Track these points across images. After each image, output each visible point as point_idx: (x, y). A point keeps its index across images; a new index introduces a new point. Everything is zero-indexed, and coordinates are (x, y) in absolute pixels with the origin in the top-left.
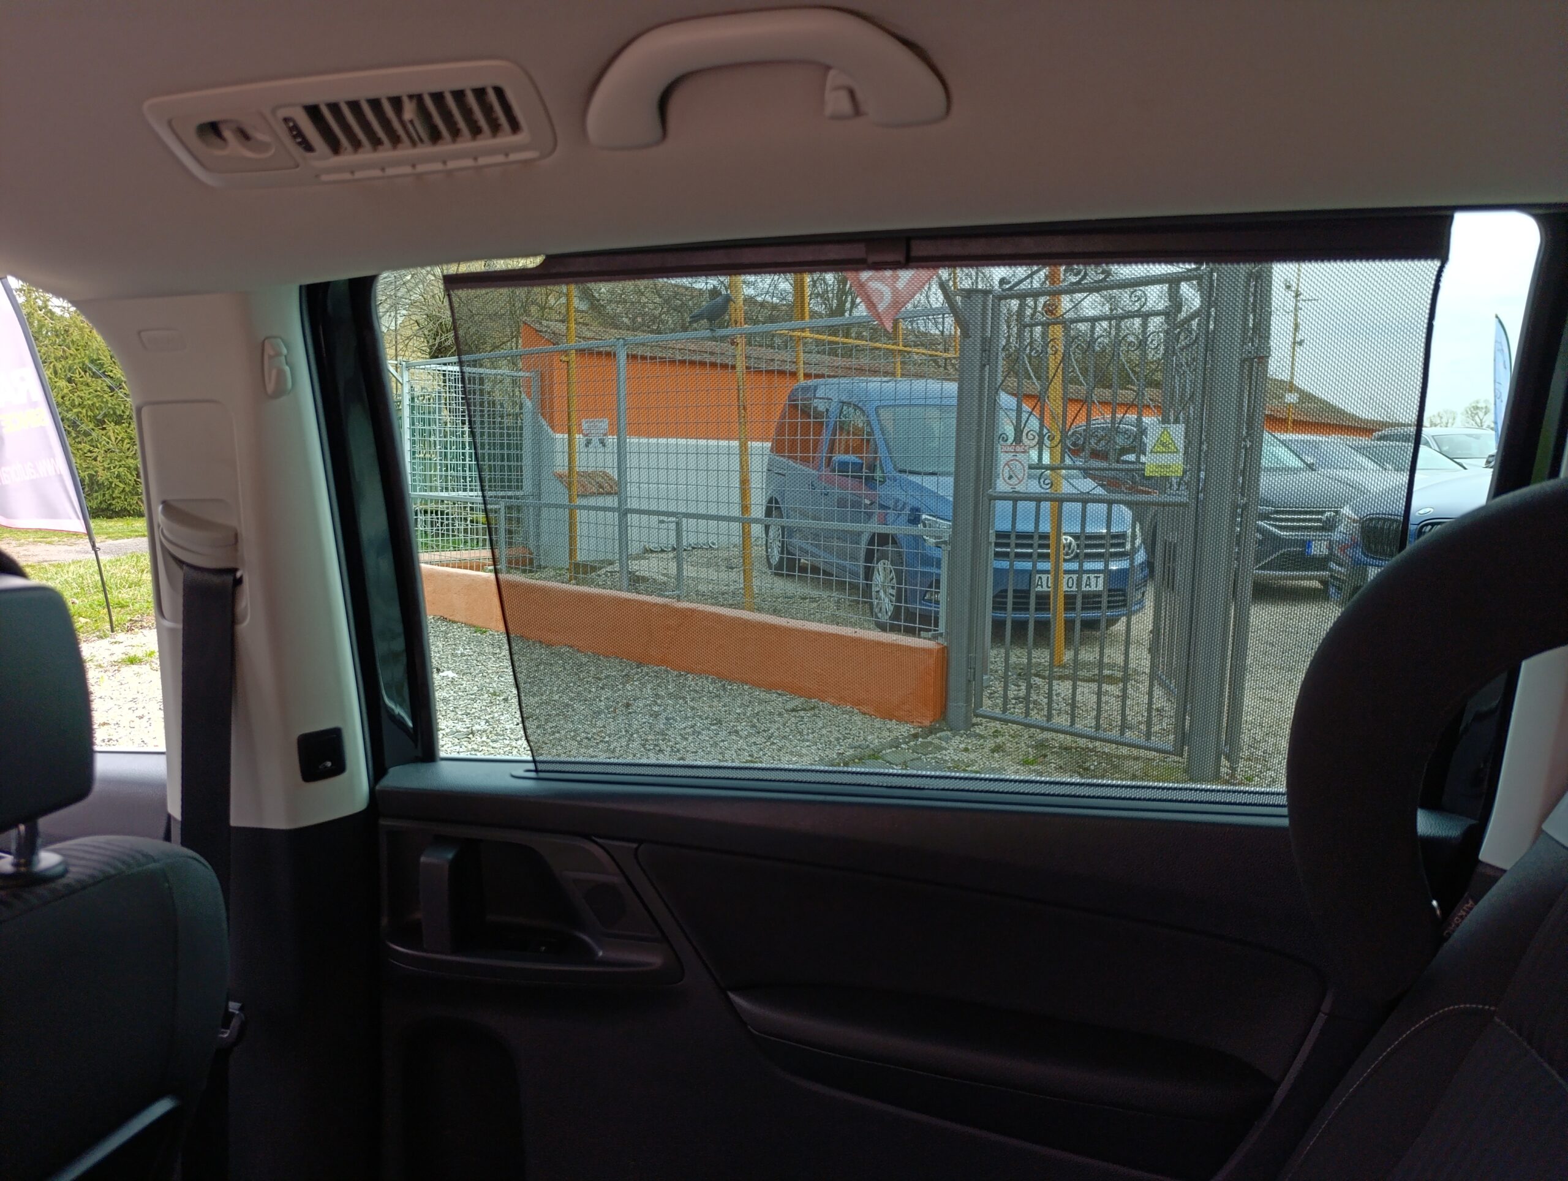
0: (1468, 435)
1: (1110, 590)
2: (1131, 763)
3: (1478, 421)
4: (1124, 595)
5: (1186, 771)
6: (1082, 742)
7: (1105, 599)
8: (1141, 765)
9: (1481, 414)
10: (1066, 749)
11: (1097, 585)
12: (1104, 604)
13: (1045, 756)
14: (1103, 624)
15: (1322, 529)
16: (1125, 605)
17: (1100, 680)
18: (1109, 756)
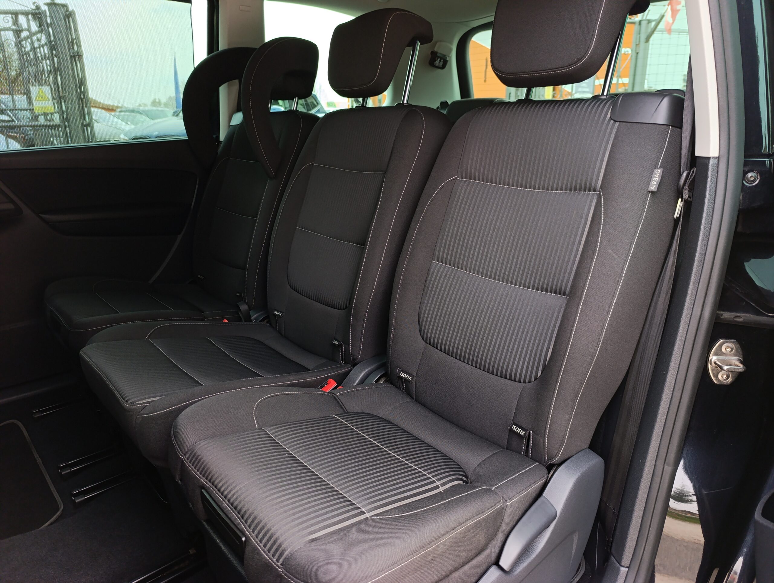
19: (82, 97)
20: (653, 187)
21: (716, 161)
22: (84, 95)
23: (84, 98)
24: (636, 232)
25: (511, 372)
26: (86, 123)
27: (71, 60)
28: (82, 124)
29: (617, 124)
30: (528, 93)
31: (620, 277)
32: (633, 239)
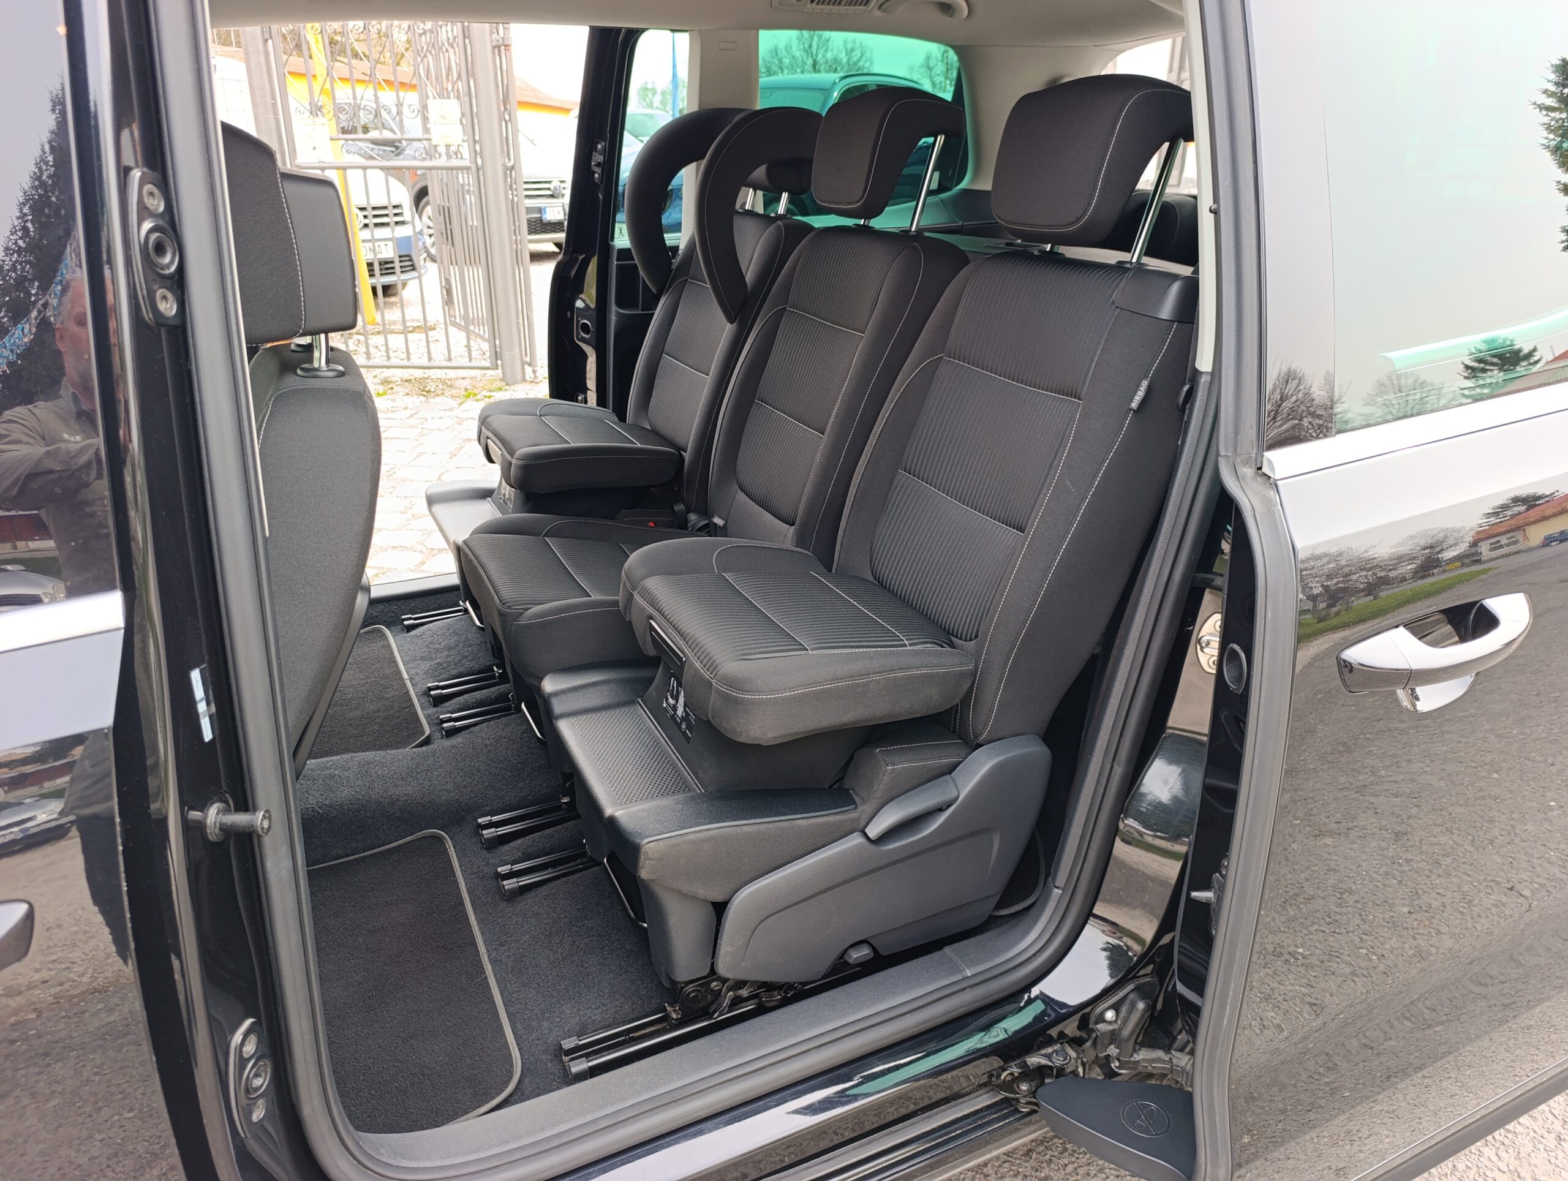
0: (644, 115)
1: (400, 257)
2: (461, 381)
3: (648, 101)
4: (410, 260)
5: (503, 380)
6: (419, 373)
7: (397, 265)
8: (470, 382)
9: (650, 95)
10: (407, 381)
11: (388, 252)
12: (398, 270)
13: (392, 388)
14: (400, 286)
15: (552, 196)
16: (414, 269)
17: (405, 331)
18: (443, 382)
19: (507, 118)
20: (1134, 405)
21: (1209, 378)
22: (509, 115)
23: (510, 120)
24: (1104, 461)
25: (954, 626)
26: (510, 164)
27: (494, 53)
28: (504, 165)
29: (1119, 310)
30: (1052, 248)
31: (1075, 517)
32: (1099, 470)
